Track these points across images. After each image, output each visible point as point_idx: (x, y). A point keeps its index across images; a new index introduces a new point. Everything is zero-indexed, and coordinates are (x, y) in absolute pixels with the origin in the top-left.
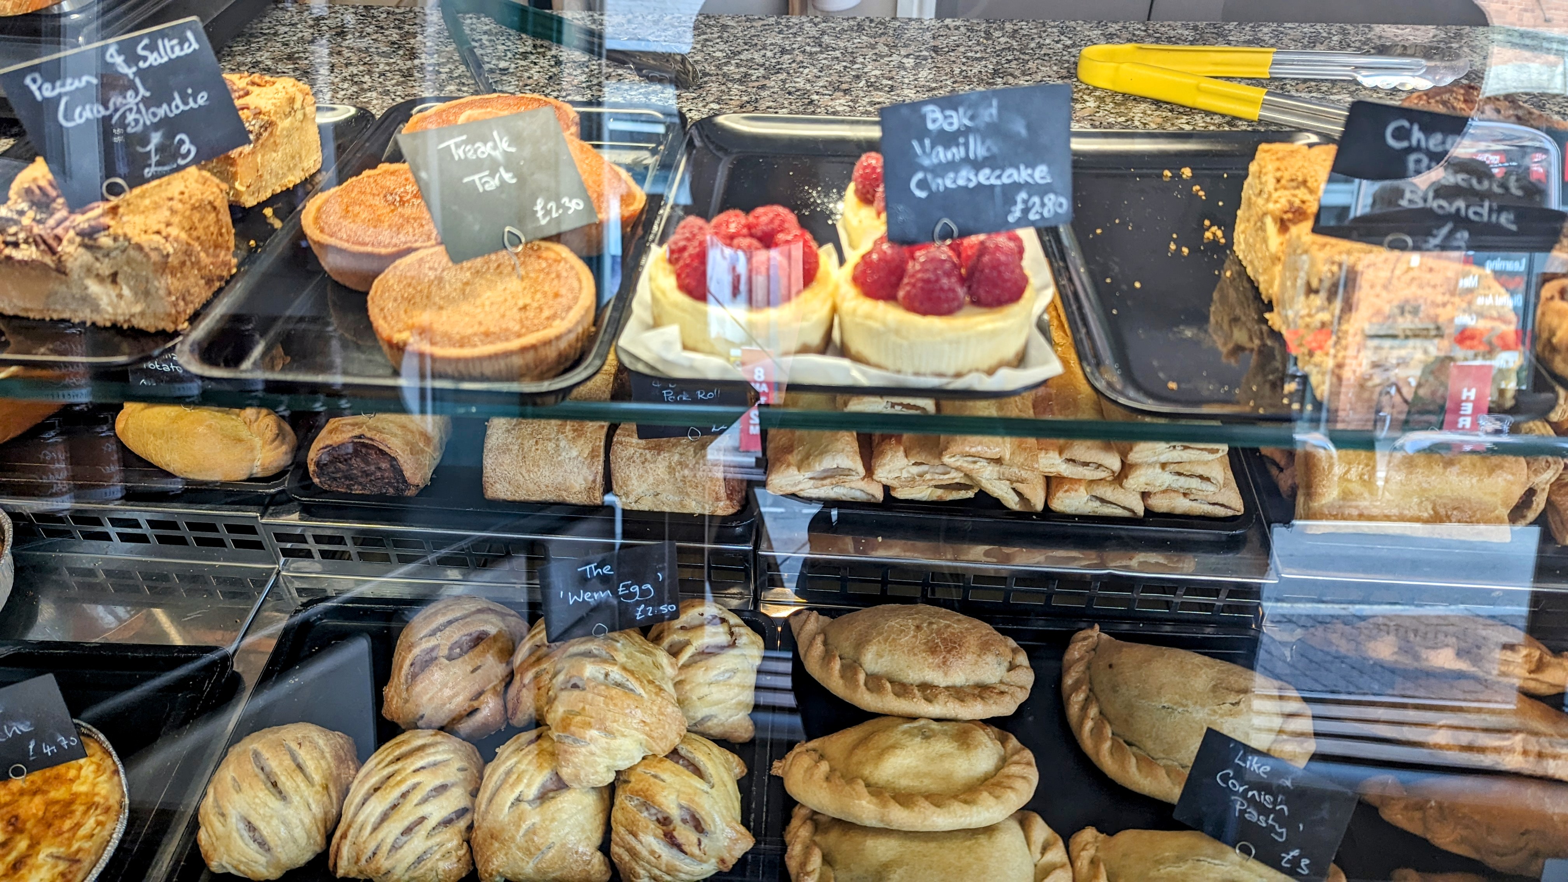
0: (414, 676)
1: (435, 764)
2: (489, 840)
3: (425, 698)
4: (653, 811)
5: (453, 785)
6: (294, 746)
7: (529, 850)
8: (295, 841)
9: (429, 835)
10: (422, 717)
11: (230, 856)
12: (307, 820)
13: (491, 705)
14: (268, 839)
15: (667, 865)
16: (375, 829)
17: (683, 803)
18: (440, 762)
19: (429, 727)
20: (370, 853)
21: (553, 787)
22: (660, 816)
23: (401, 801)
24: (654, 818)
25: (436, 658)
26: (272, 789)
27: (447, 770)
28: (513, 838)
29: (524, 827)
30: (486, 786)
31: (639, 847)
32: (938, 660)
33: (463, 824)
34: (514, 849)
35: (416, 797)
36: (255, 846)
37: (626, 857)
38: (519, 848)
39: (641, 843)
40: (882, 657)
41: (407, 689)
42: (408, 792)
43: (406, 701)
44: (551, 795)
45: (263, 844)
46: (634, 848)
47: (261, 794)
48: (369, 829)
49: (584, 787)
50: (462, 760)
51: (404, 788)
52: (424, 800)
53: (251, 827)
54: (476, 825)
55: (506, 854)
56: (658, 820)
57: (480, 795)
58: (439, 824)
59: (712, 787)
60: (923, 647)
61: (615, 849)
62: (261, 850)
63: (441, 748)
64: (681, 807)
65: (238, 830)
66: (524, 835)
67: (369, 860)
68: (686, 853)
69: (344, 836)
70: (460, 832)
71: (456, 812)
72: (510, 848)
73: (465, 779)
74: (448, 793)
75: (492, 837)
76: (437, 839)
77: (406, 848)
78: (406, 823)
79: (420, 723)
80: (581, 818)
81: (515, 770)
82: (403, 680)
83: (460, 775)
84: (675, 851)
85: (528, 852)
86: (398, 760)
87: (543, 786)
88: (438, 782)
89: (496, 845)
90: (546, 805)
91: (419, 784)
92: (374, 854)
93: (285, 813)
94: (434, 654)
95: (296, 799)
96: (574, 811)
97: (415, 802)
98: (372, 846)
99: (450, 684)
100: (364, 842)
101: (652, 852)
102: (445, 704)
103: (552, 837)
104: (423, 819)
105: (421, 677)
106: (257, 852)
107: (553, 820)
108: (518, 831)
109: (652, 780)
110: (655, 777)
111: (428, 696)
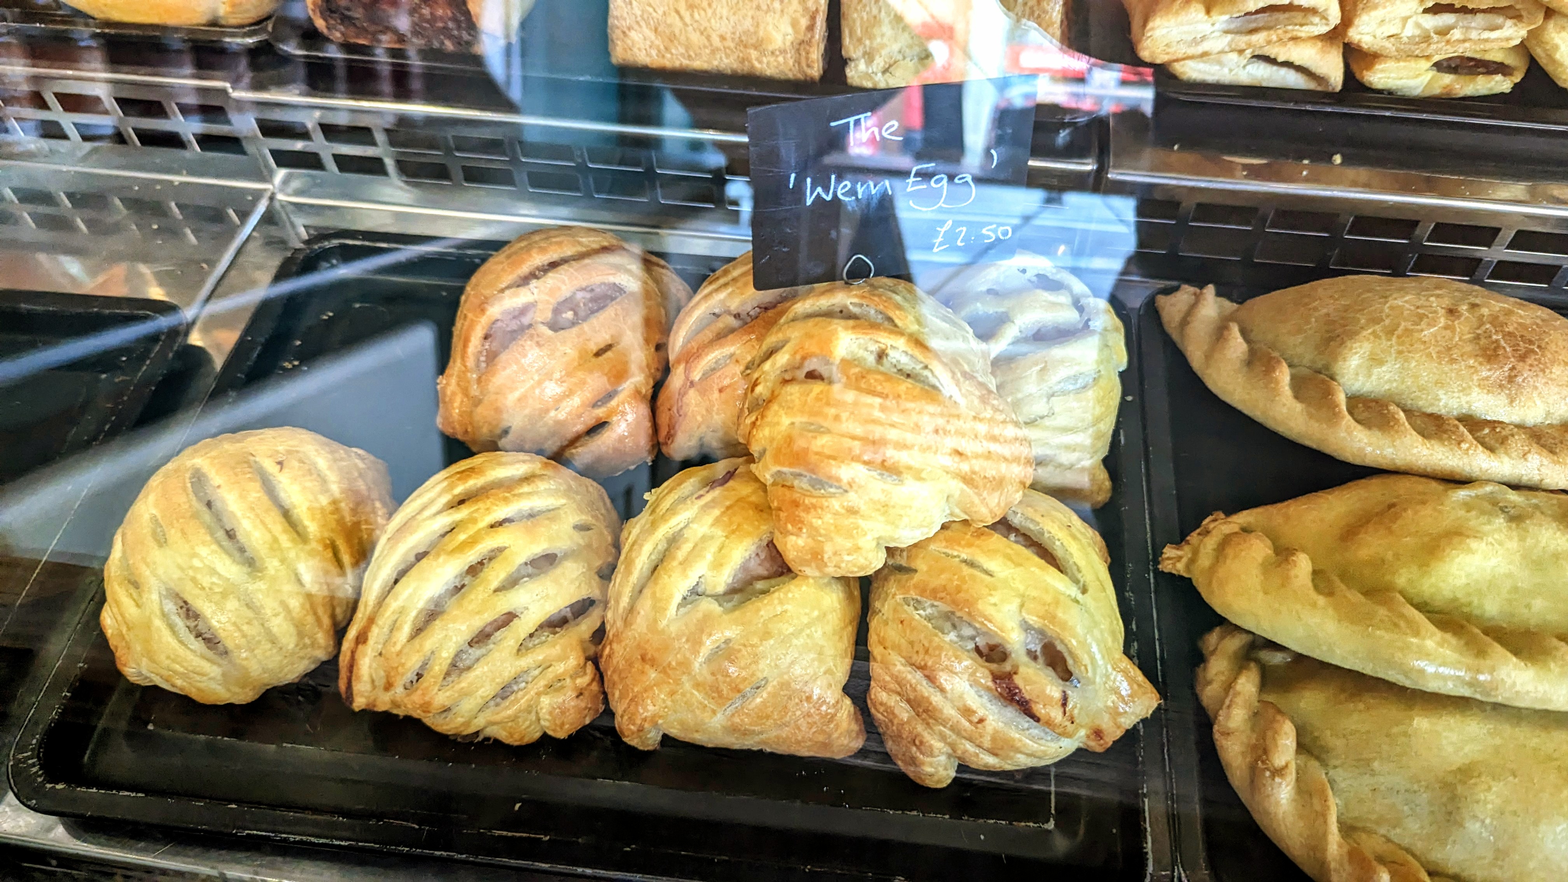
0: (492, 357)
1: (532, 516)
2: (638, 665)
3: (511, 398)
4: (967, 632)
5: (567, 556)
6: (270, 466)
7: (719, 691)
8: (273, 640)
9: (522, 649)
10: (506, 432)
11: (152, 660)
12: (295, 603)
13: (630, 417)
14: (222, 634)
15: (994, 739)
16: (418, 631)
17: (1032, 620)
18: (540, 513)
19: (520, 449)
20: (411, 675)
21: (762, 571)
22: (981, 642)
23: (467, 581)
24: (971, 646)
25: (530, 326)
26: (226, 543)
27: (555, 527)
28: (685, 665)
29: (709, 644)
30: (630, 563)
31: (936, 699)
32: (1498, 374)
33: (586, 627)
34: (687, 686)
35: (496, 575)
36: (198, 645)
37: (904, 712)
38: (697, 685)
39: (942, 690)
40: (1381, 363)
41: (479, 380)
42: (481, 563)
43: (477, 402)
44: (760, 585)
45: (211, 641)
46: (927, 699)
47: (203, 551)
48: (406, 630)
49: (824, 575)
50: (582, 511)
51: (472, 556)
52: (511, 583)
53: (189, 612)
54: (611, 631)
55: (672, 693)
56: (977, 649)
57: (618, 577)
58: (541, 627)
59: (1084, 591)
60: (1469, 348)
61: (879, 695)
62: (210, 654)
63: (542, 485)
64: (1027, 627)
65: (164, 616)
66: (709, 660)
67: (410, 687)
68: (1037, 720)
69: (362, 638)
70: (582, 642)
71: (571, 606)
72: (678, 682)
73: (589, 546)
74: (558, 571)
75: (643, 659)
76: (538, 656)
77: (479, 670)
78: (478, 622)
79: (502, 443)
80: (818, 632)
81: (687, 533)
82: (471, 362)
83: (579, 539)
84: (1011, 712)
85: (715, 693)
86: (462, 502)
87: (744, 567)
88: (538, 548)
89: (653, 675)
90: (750, 607)
91: (501, 550)
92: (419, 676)
93: (251, 587)
94: (526, 320)
95: (272, 565)
96: (805, 620)
97: (495, 584)
98: (413, 662)
99: (557, 375)
100: (399, 654)
101: (967, 712)
102: (547, 411)
103: (764, 668)
104: (510, 618)
105: (503, 357)
106: (203, 657)
107: (766, 635)
108: (696, 652)
109: (966, 570)
110: (971, 564)
111: (517, 394)
